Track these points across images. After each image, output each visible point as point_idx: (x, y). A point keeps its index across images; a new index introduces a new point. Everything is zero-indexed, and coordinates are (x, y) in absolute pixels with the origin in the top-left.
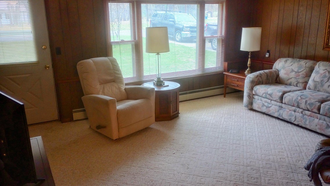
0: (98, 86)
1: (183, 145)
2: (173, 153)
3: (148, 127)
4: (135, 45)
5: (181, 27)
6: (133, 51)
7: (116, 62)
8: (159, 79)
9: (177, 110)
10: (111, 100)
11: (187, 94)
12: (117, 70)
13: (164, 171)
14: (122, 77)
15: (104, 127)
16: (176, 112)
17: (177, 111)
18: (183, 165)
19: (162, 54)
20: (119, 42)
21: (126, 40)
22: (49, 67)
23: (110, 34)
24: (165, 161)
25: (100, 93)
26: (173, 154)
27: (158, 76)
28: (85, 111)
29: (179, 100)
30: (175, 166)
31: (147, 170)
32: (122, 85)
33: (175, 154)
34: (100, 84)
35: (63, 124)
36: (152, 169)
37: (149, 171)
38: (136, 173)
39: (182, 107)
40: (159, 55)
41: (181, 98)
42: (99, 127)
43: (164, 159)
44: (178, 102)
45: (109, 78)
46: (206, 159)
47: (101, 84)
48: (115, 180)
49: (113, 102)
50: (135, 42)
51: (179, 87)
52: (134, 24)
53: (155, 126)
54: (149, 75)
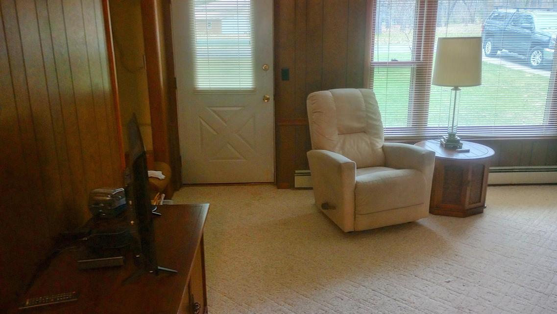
0: (336, 138)
1: (473, 271)
2: (447, 280)
3: (413, 222)
4: (417, 70)
5: (546, 39)
6: (412, 81)
7: (374, 98)
8: (452, 135)
9: (480, 199)
10: (346, 163)
11: (513, 173)
12: (373, 113)
13: (417, 311)
14: (381, 126)
15: (334, 208)
16: (479, 204)
17: (480, 202)
18: (458, 308)
19: (463, 89)
20: (386, 63)
21: (400, 59)
22: (268, 99)
23: (373, 49)
24: (426, 291)
25: (337, 148)
26: (445, 283)
27: (450, 131)
28: (310, 175)
29: (487, 182)
30: (442, 306)
31: (387, 299)
32: (378, 140)
33: (450, 283)
34: (339, 134)
35: (280, 190)
36: (395, 299)
37: (389, 302)
38: (364, 298)
39: (491, 197)
40: (458, 91)
41: (492, 178)
42: (326, 206)
43: (425, 288)
44: (484, 186)
45: (356, 125)
46: (512, 309)
47: (341, 133)
48: (324, 301)
49: (349, 167)
50: (417, 65)
51: (491, 155)
52: (420, 31)
53: (429, 222)
54: (437, 127)
